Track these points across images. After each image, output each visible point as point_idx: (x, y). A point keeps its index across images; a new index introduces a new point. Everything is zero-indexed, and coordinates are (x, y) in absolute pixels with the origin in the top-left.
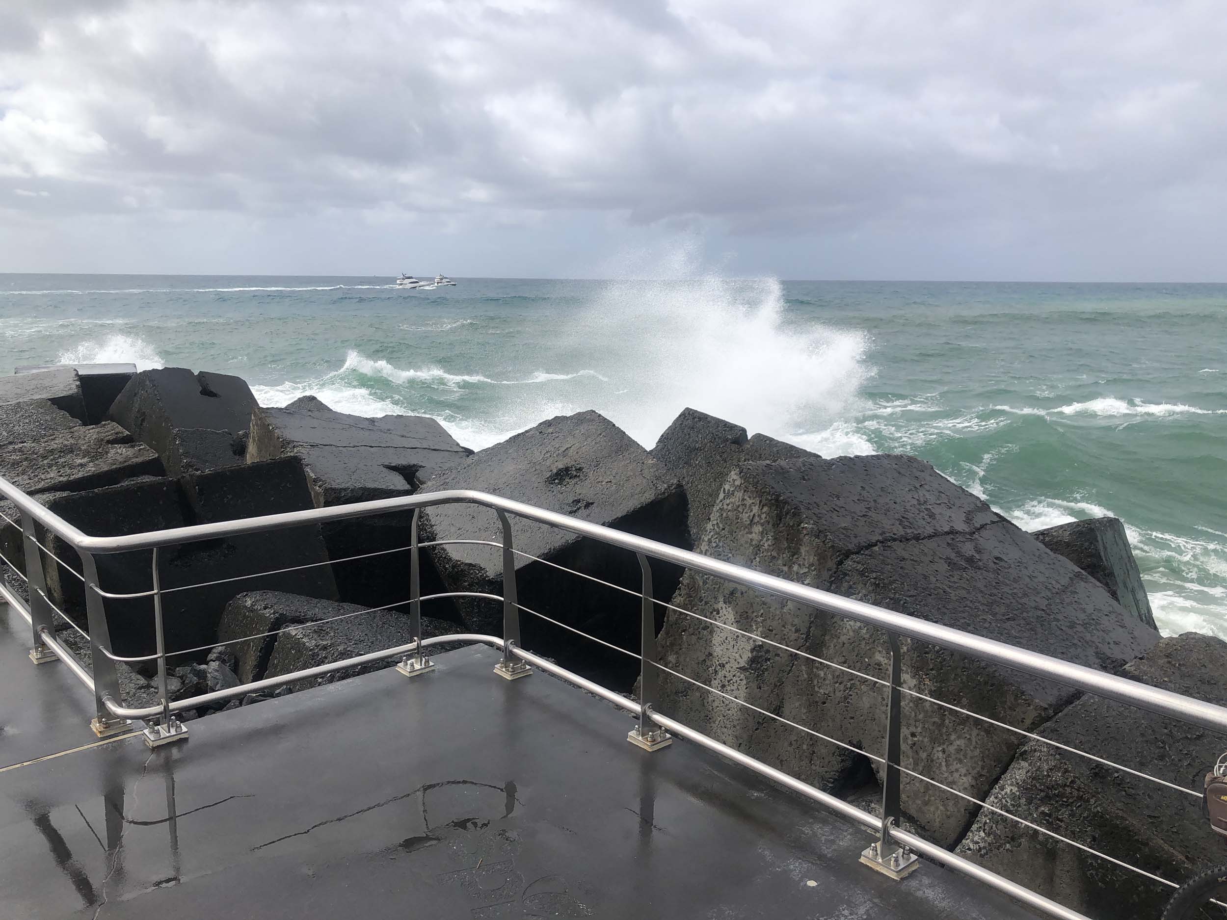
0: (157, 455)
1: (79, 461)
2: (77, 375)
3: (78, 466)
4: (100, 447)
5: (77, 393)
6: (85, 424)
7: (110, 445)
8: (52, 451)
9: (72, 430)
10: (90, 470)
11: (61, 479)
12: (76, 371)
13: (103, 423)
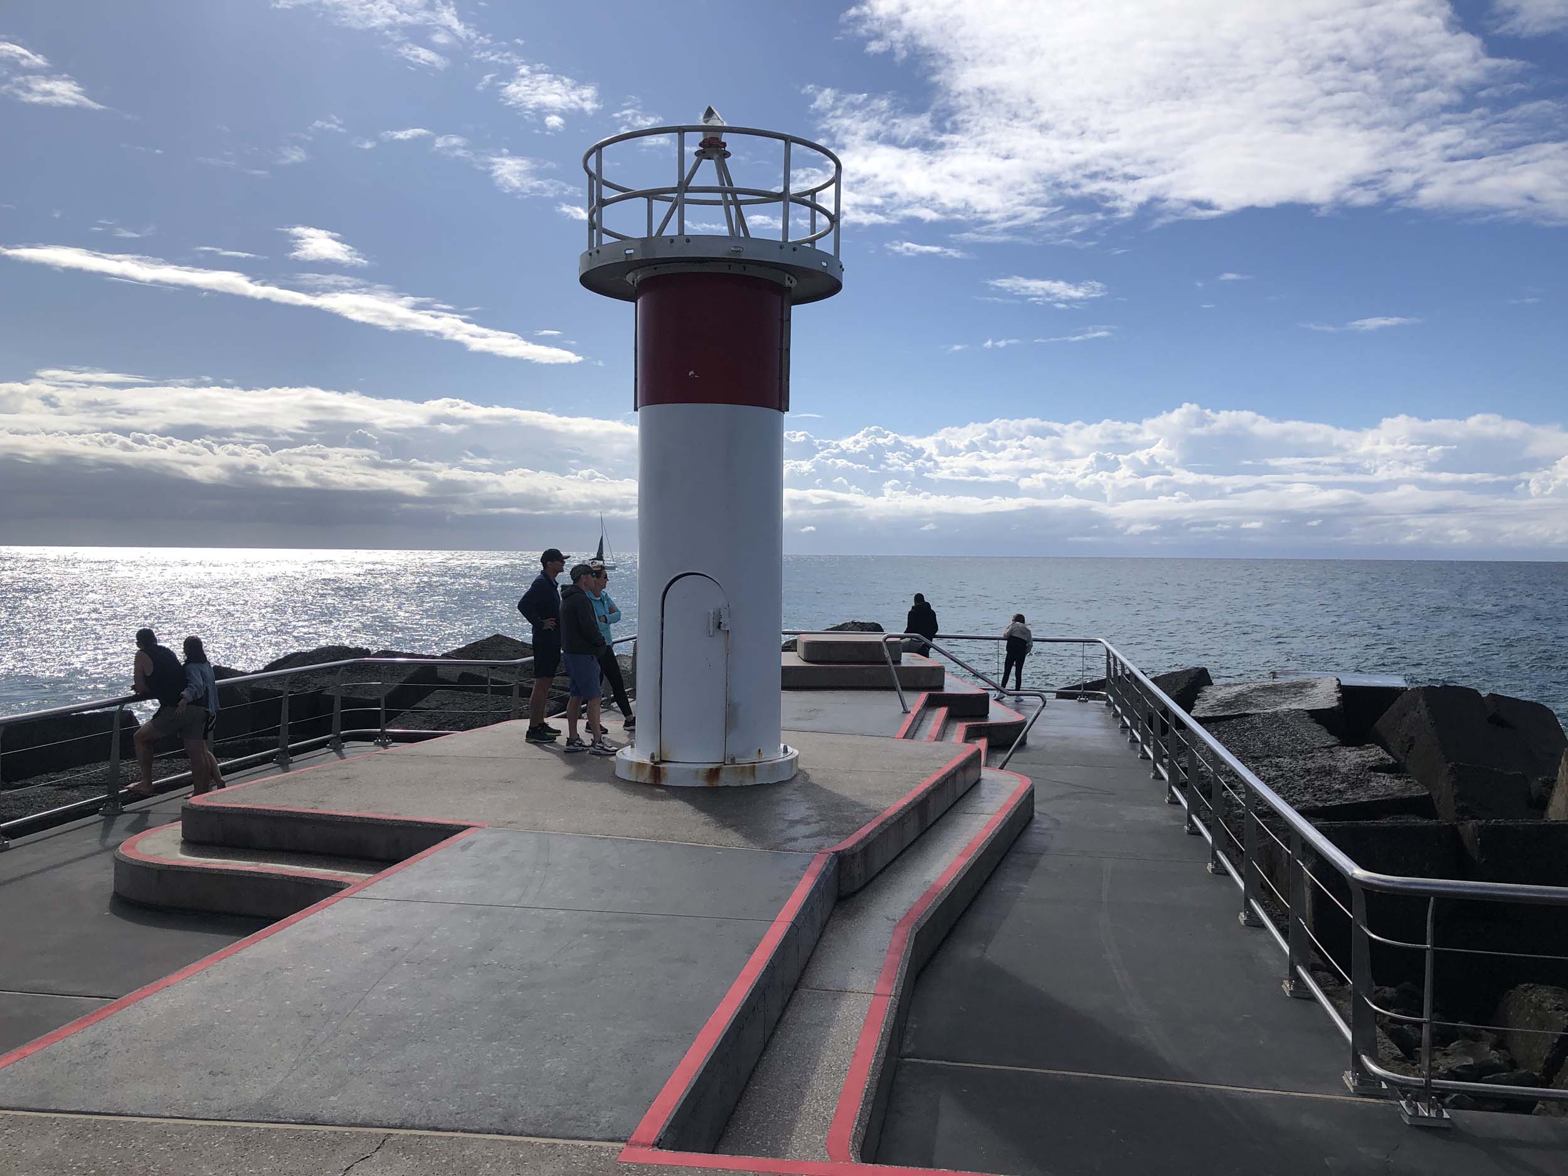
0: (1426, 792)
1: (1337, 786)
3: (1336, 791)
4: (1361, 774)
5: (1338, 707)
6: (1346, 743)
7: (1372, 773)
8: (1308, 771)
9: (1333, 749)
10: (1348, 799)
11: (1317, 803)
12: (1338, 679)
13: (1368, 745)
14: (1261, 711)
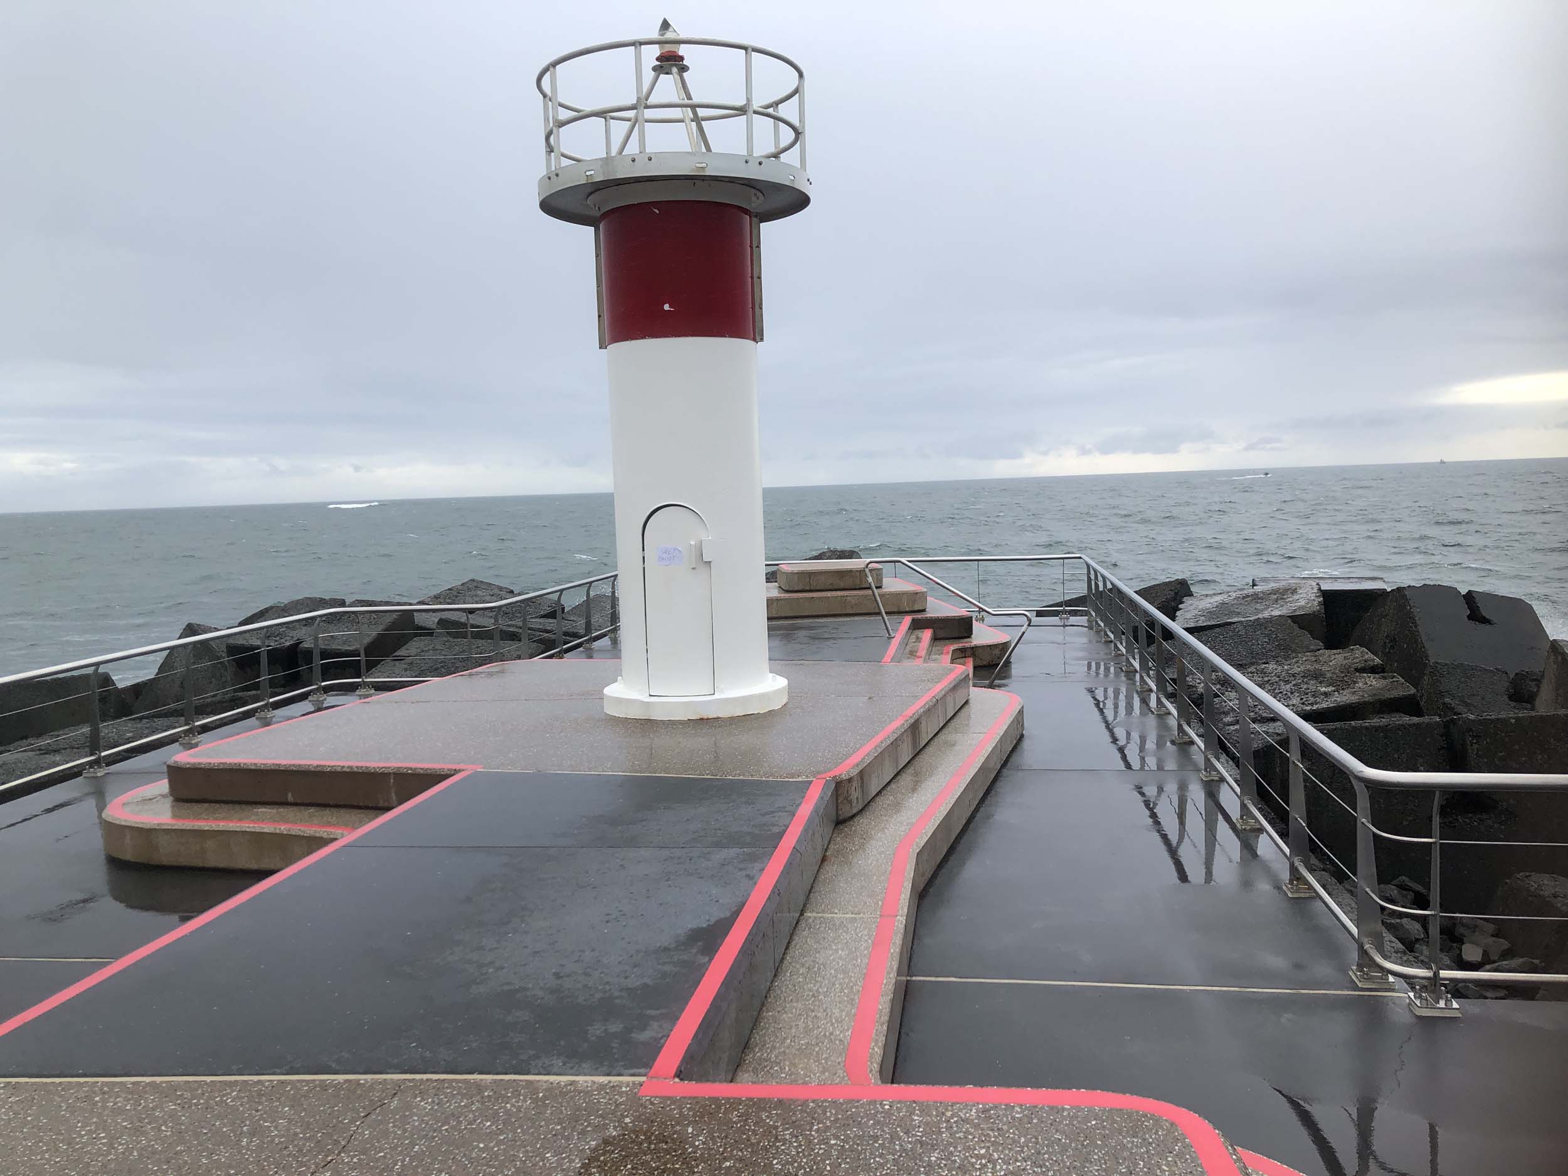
0: (1413, 691)
1: (1324, 689)
2: (1320, 589)
3: (1323, 694)
4: (1347, 676)
5: (1319, 612)
6: (1329, 646)
7: (1357, 674)
8: (1295, 676)
9: (1317, 653)
10: (1335, 701)
11: (1304, 707)
12: (1318, 584)
13: (1352, 647)
14: (1243, 619)
